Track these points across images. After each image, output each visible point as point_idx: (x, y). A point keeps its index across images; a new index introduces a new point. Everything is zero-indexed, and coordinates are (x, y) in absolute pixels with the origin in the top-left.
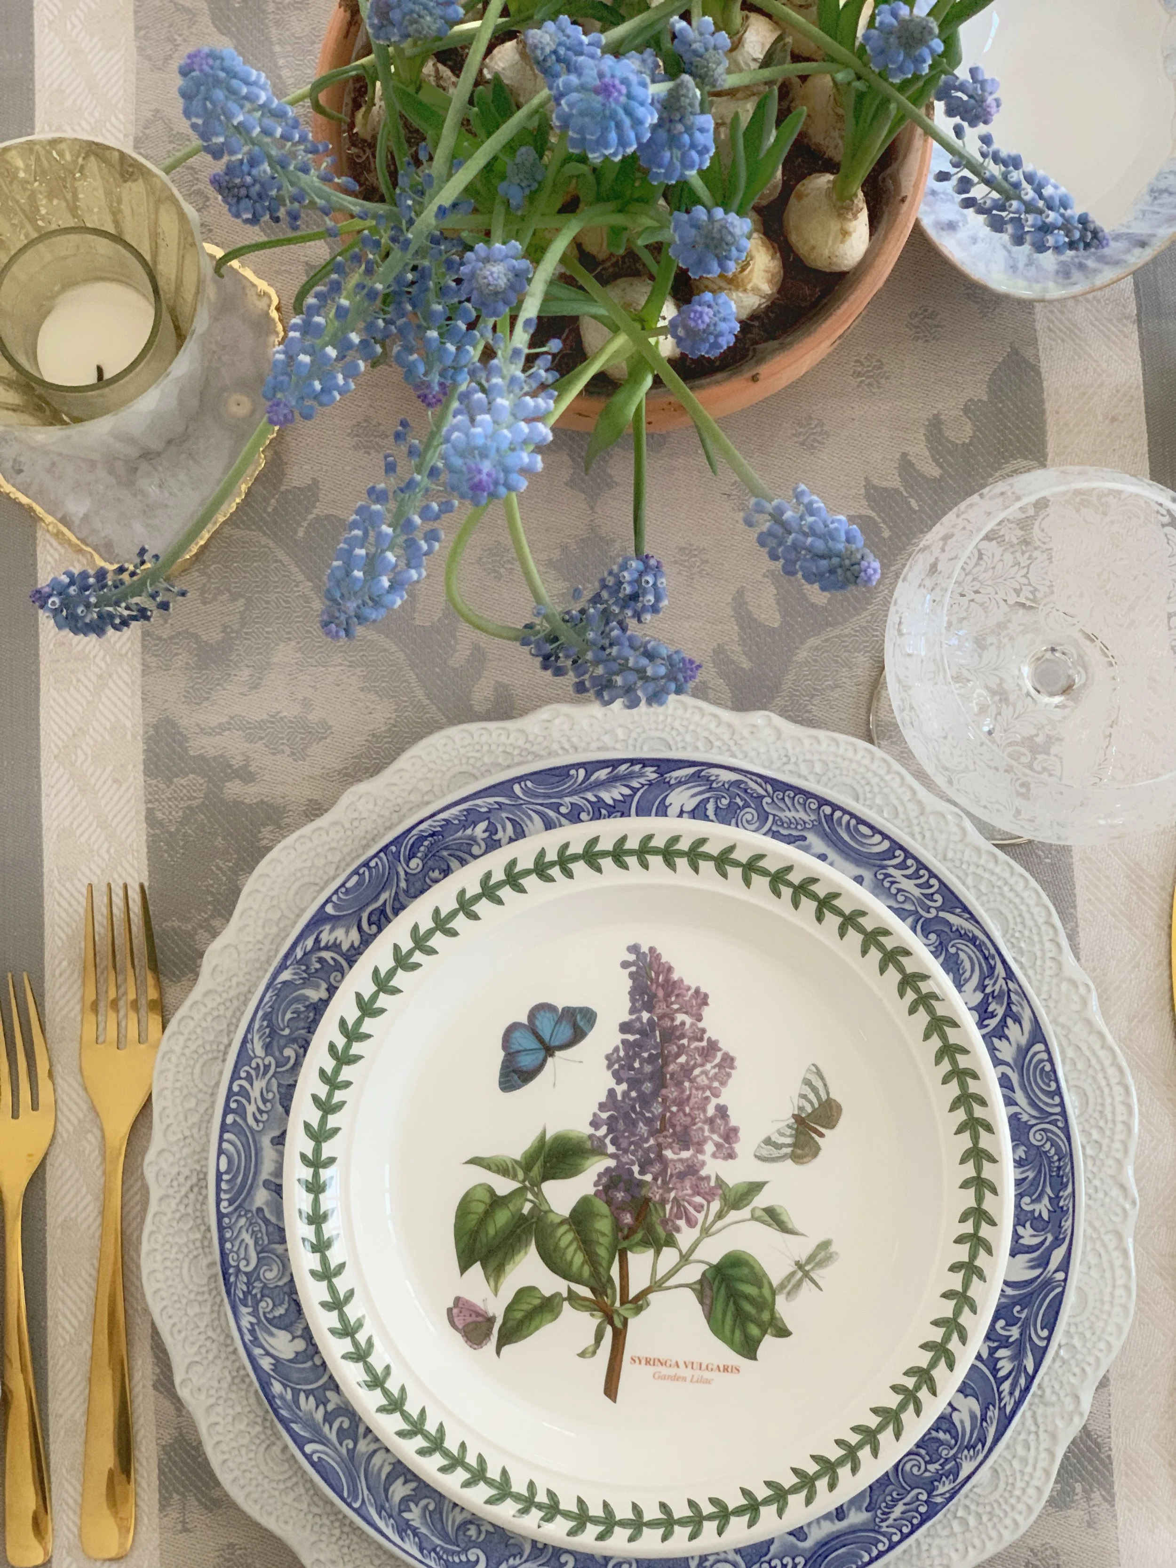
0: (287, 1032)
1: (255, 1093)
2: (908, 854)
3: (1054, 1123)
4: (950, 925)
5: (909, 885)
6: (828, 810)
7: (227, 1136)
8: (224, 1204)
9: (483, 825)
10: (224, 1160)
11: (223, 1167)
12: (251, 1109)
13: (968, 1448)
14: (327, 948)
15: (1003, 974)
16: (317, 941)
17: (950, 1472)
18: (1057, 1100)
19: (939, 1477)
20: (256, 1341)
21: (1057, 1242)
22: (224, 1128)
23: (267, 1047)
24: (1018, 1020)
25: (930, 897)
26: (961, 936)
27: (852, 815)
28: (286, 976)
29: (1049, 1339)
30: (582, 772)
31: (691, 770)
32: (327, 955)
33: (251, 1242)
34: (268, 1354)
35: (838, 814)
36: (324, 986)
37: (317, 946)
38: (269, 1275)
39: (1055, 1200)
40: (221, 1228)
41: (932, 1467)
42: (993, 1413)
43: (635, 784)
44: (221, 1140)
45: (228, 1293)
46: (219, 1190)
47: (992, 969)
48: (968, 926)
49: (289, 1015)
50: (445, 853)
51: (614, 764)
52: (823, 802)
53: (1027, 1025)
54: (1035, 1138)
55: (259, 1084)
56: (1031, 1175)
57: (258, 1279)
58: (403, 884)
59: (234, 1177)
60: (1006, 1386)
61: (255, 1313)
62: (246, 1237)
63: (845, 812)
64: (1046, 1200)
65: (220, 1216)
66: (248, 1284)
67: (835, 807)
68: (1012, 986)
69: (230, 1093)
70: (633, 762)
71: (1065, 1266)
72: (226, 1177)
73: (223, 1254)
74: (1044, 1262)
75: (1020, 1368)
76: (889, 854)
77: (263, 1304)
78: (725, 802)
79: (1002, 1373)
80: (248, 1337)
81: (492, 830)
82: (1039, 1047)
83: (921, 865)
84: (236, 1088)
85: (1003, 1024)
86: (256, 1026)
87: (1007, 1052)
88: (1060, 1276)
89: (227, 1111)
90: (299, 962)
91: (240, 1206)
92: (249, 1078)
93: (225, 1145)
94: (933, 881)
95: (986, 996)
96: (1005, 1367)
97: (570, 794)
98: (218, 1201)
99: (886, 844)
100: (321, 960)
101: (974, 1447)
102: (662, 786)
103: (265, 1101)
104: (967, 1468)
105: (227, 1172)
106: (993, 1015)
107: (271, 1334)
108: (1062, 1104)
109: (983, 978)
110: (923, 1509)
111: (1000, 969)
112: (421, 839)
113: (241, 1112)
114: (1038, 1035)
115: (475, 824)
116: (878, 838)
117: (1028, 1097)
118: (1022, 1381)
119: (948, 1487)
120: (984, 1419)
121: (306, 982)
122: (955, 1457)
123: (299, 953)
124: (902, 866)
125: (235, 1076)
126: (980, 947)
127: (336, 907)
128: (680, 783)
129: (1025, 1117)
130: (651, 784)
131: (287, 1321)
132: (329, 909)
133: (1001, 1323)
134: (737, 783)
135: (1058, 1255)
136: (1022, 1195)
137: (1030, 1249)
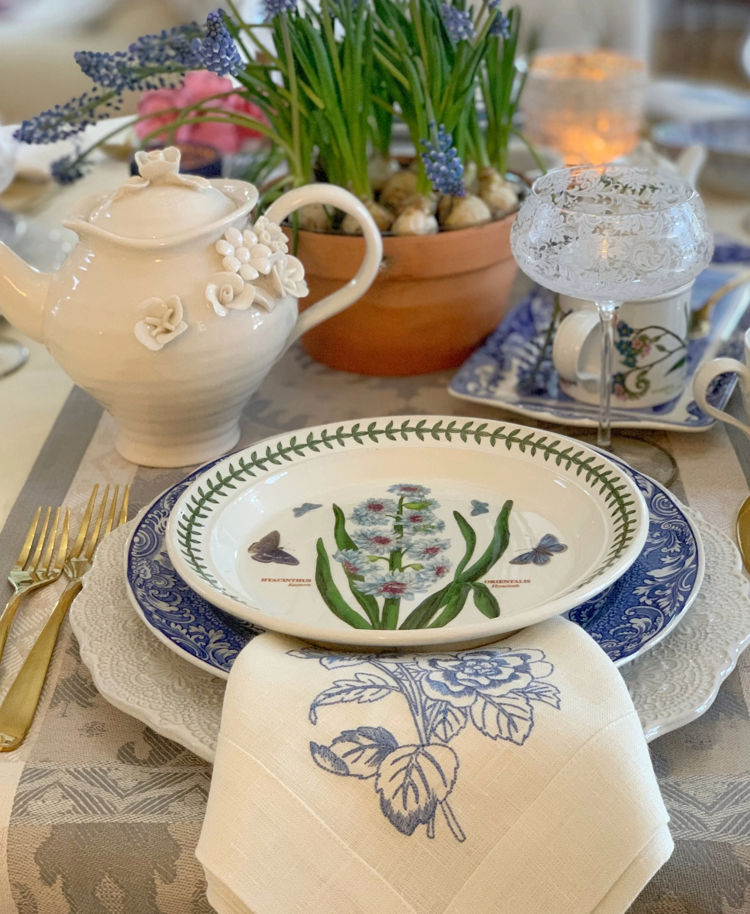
13: (645, 632)
21: (688, 557)
22: (139, 528)
29: (691, 587)
39: (683, 543)
42: (660, 619)
60: (667, 609)
64: (677, 545)
71: (695, 562)
74: (680, 566)
75: (674, 602)
79: (663, 606)
89: (143, 523)
96: (665, 604)
101: (650, 631)
118: (678, 605)
120: (654, 622)
122: (636, 637)
133: (658, 591)
135: (689, 560)
136: (661, 548)
137: (671, 564)
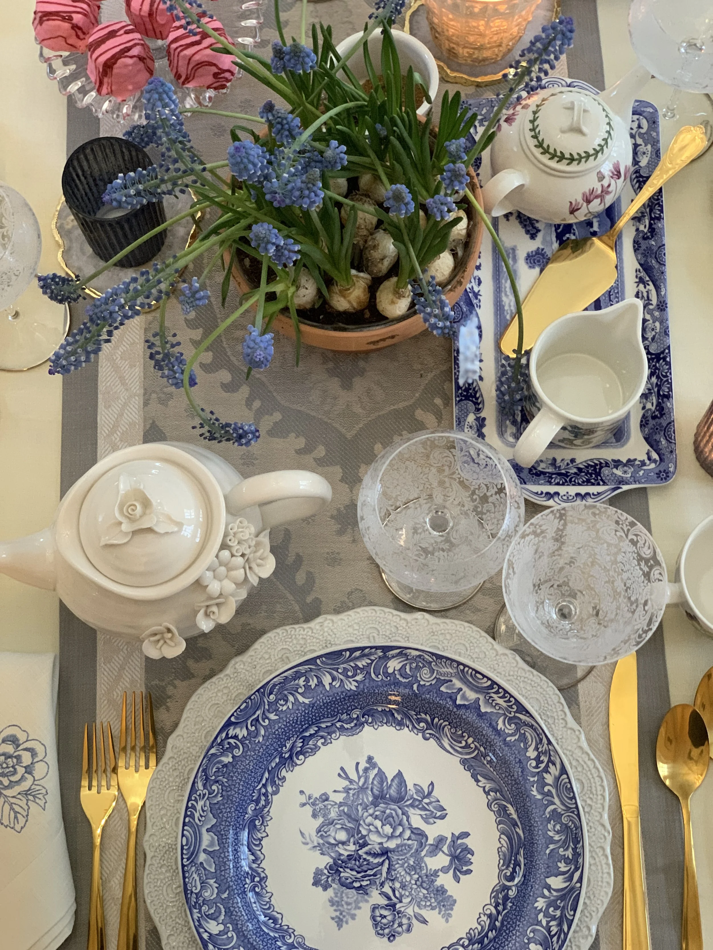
0: (213, 778)
1: (199, 808)
2: (500, 687)
3: (573, 812)
4: (520, 719)
5: (501, 701)
6: (462, 667)
7: (186, 828)
8: (185, 860)
9: (303, 679)
10: (184, 839)
11: (184, 843)
12: (197, 815)
14: (232, 737)
15: (546, 742)
16: (227, 734)
18: (574, 801)
20: (200, 926)
21: (577, 869)
22: (184, 824)
23: (205, 786)
24: (554, 764)
25: (511, 707)
26: (526, 725)
27: (473, 669)
28: (213, 751)
29: (574, 915)
30: (348, 653)
31: (398, 651)
32: (232, 741)
33: (198, 879)
34: (206, 931)
35: (466, 669)
36: (231, 755)
37: (227, 737)
38: (206, 894)
40: (184, 872)
43: (373, 658)
44: (183, 830)
45: (187, 902)
46: (182, 854)
47: (541, 740)
48: (529, 720)
49: (214, 770)
50: (286, 692)
51: (363, 649)
52: (459, 663)
53: (558, 766)
54: (564, 820)
55: (201, 803)
56: (563, 838)
57: (201, 896)
58: (267, 707)
59: (189, 848)
60: (555, 939)
61: (200, 912)
62: (195, 876)
63: (470, 668)
64: (570, 849)
65: (183, 866)
66: (197, 898)
67: (465, 666)
68: (550, 747)
69: (187, 808)
70: (371, 648)
72: (185, 847)
73: (185, 884)
75: (561, 930)
76: (491, 687)
77: (203, 908)
78: (414, 665)
79: (553, 933)
80: (197, 923)
81: (307, 681)
82: (565, 776)
83: (506, 692)
84: (190, 805)
85: (547, 766)
86: (199, 775)
87: (549, 779)
88: (578, 885)
89: (186, 816)
90: (219, 744)
91: (192, 861)
92: (196, 800)
93: (185, 832)
94: (512, 699)
95: (539, 753)
96: (554, 930)
97: (343, 663)
98: (182, 859)
99: (489, 683)
100: (229, 743)
102: (385, 658)
103: (203, 811)
105: (186, 845)
106: (542, 762)
107: (208, 922)
108: (576, 803)
109: (537, 745)
111: (545, 740)
112: (275, 685)
113: (192, 816)
114: (563, 771)
115: (299, 678)
116: (485, 679)
117: (561, 801)
118: (562, 936)
121: (222, 754)
123: (219, 740)
124: (497, 692)
125: (189, 800)
126: (535, 730)
127: (236, 718)
128: (393, 657)
129: (559, 810)
130: (380, 657)
131: (215, 916)
132: (233, 719)
133: (551, 909)
134: (420, 656)
135: (577, 876)
136: (559, 847)
137: (564, 873)
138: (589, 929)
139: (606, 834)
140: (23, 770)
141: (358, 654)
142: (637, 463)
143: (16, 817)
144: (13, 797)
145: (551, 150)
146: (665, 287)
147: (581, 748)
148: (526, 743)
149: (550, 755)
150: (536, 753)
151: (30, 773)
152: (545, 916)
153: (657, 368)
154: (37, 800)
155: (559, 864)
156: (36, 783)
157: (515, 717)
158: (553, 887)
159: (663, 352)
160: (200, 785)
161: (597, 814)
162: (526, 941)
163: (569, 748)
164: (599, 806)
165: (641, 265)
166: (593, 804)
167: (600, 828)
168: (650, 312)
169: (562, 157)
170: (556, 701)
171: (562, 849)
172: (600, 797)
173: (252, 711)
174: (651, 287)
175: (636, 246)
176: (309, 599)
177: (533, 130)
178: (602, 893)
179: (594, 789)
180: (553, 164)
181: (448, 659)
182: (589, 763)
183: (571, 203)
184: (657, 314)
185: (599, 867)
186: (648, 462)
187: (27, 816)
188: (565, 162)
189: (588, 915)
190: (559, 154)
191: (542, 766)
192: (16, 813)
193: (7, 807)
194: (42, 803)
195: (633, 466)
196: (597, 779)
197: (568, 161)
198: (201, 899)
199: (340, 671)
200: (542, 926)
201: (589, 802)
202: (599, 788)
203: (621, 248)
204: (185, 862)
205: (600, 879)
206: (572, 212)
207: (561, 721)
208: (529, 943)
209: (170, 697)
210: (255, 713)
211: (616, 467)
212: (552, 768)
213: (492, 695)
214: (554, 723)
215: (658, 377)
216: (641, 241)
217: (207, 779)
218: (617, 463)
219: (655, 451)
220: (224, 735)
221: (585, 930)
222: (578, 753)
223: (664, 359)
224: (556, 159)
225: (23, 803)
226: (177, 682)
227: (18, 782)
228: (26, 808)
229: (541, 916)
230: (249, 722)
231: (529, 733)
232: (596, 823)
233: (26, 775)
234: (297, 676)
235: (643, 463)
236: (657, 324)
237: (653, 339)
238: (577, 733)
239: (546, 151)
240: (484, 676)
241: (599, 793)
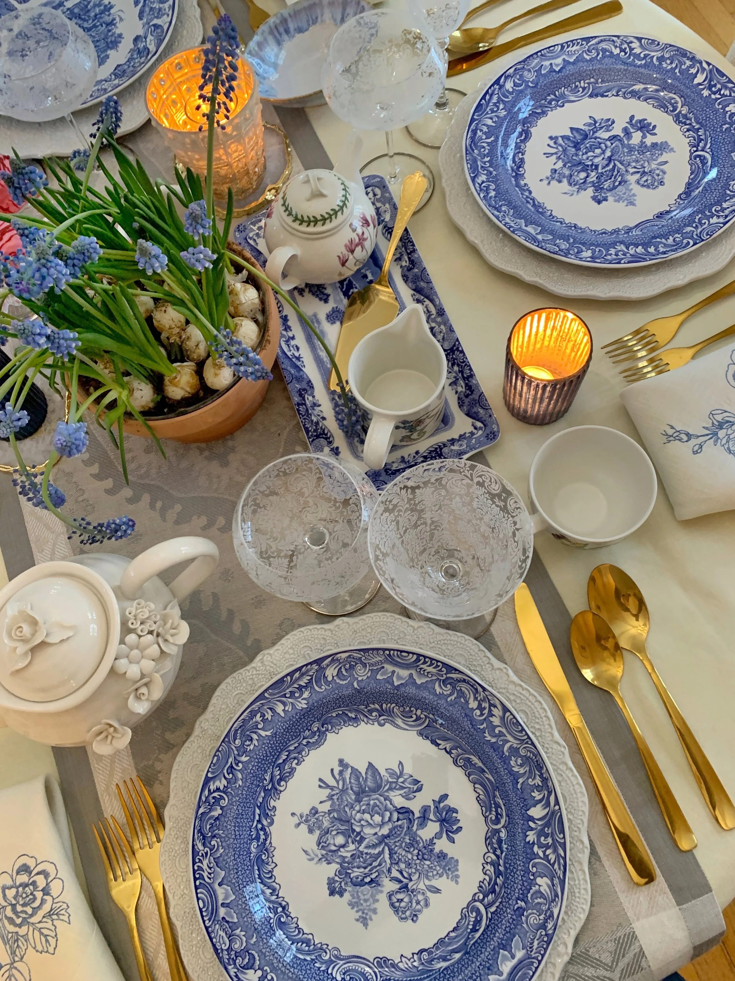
0: (210, 834)
1: (205, 867)
2: (425, 657)
3: (527, 743)
4: (452, 678)
5: (430, 669)
6: (387, 652)
7: (199, 891)
8: (207, 922)
9: (259, 715)
10: (200, 901)
11: (201, 906)
12: (205, 874)
13: (552, 902)
14: (214, 791)
16: (209, 790)
17: (550, 917)
18: (524, 732)
19: (546, 921)
21: (550, 793)
22: (196, 888)
23: (204, 845)
25: (440, 670)
26: (459, 681)
27: (398, 651)
28: (201, 810)
29: (564, 837)
30: (289, 678)
31: (330, 659)
32: (215, 794)
33: (224, 935)
35: (392, 652)
36: (219, 808)
37: (210, 792)
38: (236, 946)
39: (541, 776)
40: (209, 934)
41: (542, 917)
42: (556, 881)
43: (311, 673)
44: (197, 894)
45: (221, 962)
46: (202, 916)
47: (476, 689)
48: (459, 676)
49: (208, 827)
50: (248, 733)
51: (300, 669)
52: (384, 650)
53: (499, 707)
54: (522, 752)
55: (205, 862)
56: (527, 769)
57: (232, 950)
58: (236, 752)
59: (208, 908)
60: (556, 866)
61: (235, 967)
62: (221, 933)
63: (394, 650)
64: (538, 777)
65: (207, 928)
66: (228, 954)
67: (390, 650)
68: (486, 693)
69: (194, 872)
70: (306, 665)
71: (557, 802)
72: (204, 910)
73: (214, 945)
74: (548, 804)
75: (558, 856)
76: (418, 660)
77: (237, 961)
78: (348, 666)
79: (552, 862)
80: (235, 979)
81: (263, 715)
82: (508, 714)
83: (432, 659)
84: (196, 868)
85: (490, 710)
86: (196, 837)
87: (496, 721)
88: (557, 807)
89: (195, 879)
90: (205, 802)
91: (214, 920)
92: (200, 861)
93: (199, 895)
94: (439, 664)
95: (479, 702)
96: (552, 857)
97: (288, 688)
98: (204, 922)
99: (415, 657)
100: (214, 798)
101: (555, 901)
102: (321, 670)
103: (210, 868)
104: (556, 911)
105: (204, 907)
106: (485, 708)
107: (245, 973)
108: (527, 734)
109: (475, 695)
110: (545, 939)
111: (480, 689)
112: (236, 731)
113: (201, 877)
114: (505, 710)
115: (255, 716)
116: (411, 655)
117: (513, 737)
118: (562, 861)
119: (552, 924)
120: (553, 885)
121: (211, 810)
122: (549, 909)
123: (203, 799)
124: (425, 663)
125: (194, 864)
126: (468, 683)
127: (212, 773)
128: (328, 666)
129: (515, 746)
130: (317, 671)
131: (250, 964)
132: (210, 775)
133: (542, 838)
134: (349, 656)
135: (552, 799)
136: (528, 779)
137: (540, 801)
138: (582, 842)
139: (563, 749)
140: (41, 893)
141: (297, 675)
142: (467, 435)
143: (47, 941)
144: (40, 922)
145: (306, 219)
146: (438, 298)
147: (513, 682)
148: (465, 698)
149: (489, 700)
150: (476, 703)
151: (48, 894)
152: (539, 847)
153: (454, 359)
154: (61, 917)
155: (533, 794)
156: (55, 901)
157: (447, 678)
158: (536, 817)
159: (454, 345)
160: (200, 846)
161: (548, 735)
162: (532, 878)
163: (503, 686)
164: (547, 727)
165: (414, 290)
166: (542, 727)
167: (555, 746)
168: (434, 321)
169: (316, 221)
170: (477, 650)
171: (530, 780)
172: (544, 719)
173: (224, 761)
174: (427, 302)
175: (405, 278)
176: (249, 643)
177: (287, 209)
178: (580, 804)
179: (537, 714)
180: (311, 229)
181: (373, 649)
182: (524, 692)
183: (339, 257)
184: (439, 319)
185: (569, 782)
186: (475, 431)
187: (56, 935)
188: (320, 223)
189: (575, 829)
190: (312, 219)
191: (486, 711)
192: (46, 936)
193: (37, 933)
194: (65, 918)
195: (465, 438)
196: (536, 704)
197: (321, 223)
198: (233, 953)
199: (288, 696)
200: (541, 858)
201: (537, 726)
202: (541, 711)
203: (395, 285)
204: (208, 923)
205: (573, 792)
206: (343, 264)
207: (488, 666)
208: (535, 879)
209: (159, 772)
210: (227, 762)
211: (453, 444)
212: (495, 711)
213: (422, 666)
214: (482, 670)
215: (458, 365)
216: (407, 273)
217: (204, 838)
218: (453, 441)
219: (478, 420)
220: (206, 792)
221: (578, 844)
222: (511, 686)
223: (457, 349)
224: (312, 224)
225: (49, 925)
226: (162, 756)
227: (39, 907)
228: (53, 928)
229: (536, 849)
230: (225, 771)
231: (464, 687)
232: (550, 743)
233: (45, 897)
234: (253, 714)
235: (472, 434)
236: (442, 327)
237: (443, 339)
238: (505, 670)
239: (302, 222)
240: (408, 653)
241: (543, 715)
